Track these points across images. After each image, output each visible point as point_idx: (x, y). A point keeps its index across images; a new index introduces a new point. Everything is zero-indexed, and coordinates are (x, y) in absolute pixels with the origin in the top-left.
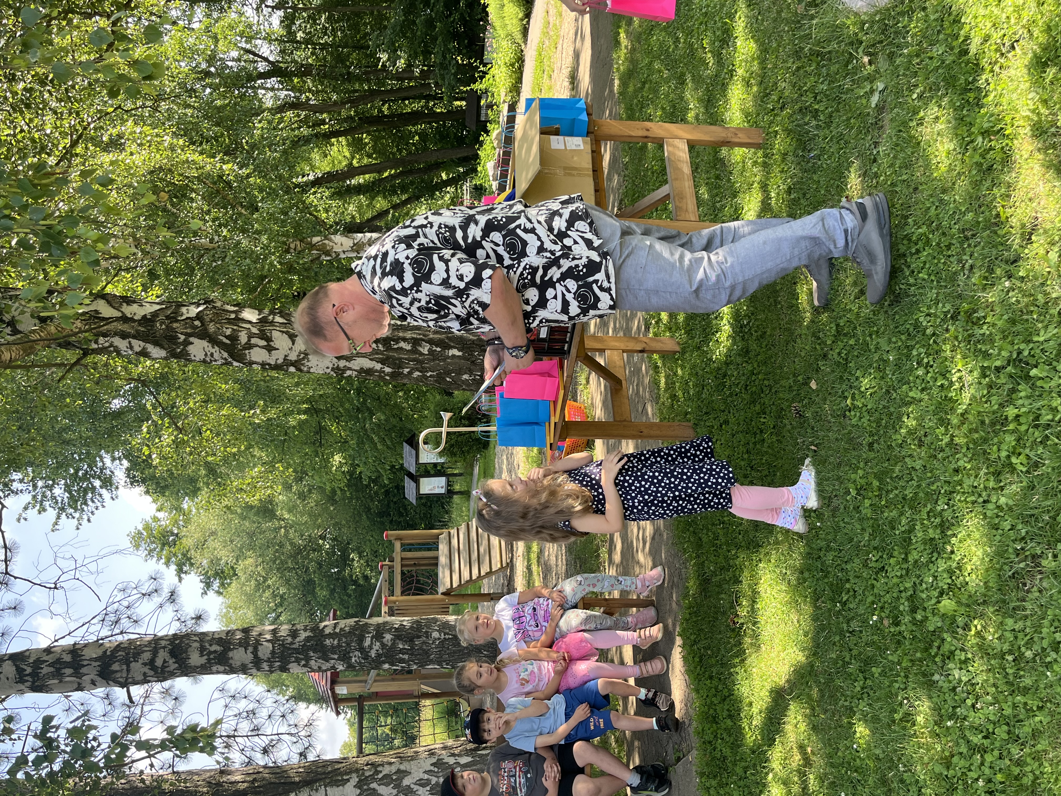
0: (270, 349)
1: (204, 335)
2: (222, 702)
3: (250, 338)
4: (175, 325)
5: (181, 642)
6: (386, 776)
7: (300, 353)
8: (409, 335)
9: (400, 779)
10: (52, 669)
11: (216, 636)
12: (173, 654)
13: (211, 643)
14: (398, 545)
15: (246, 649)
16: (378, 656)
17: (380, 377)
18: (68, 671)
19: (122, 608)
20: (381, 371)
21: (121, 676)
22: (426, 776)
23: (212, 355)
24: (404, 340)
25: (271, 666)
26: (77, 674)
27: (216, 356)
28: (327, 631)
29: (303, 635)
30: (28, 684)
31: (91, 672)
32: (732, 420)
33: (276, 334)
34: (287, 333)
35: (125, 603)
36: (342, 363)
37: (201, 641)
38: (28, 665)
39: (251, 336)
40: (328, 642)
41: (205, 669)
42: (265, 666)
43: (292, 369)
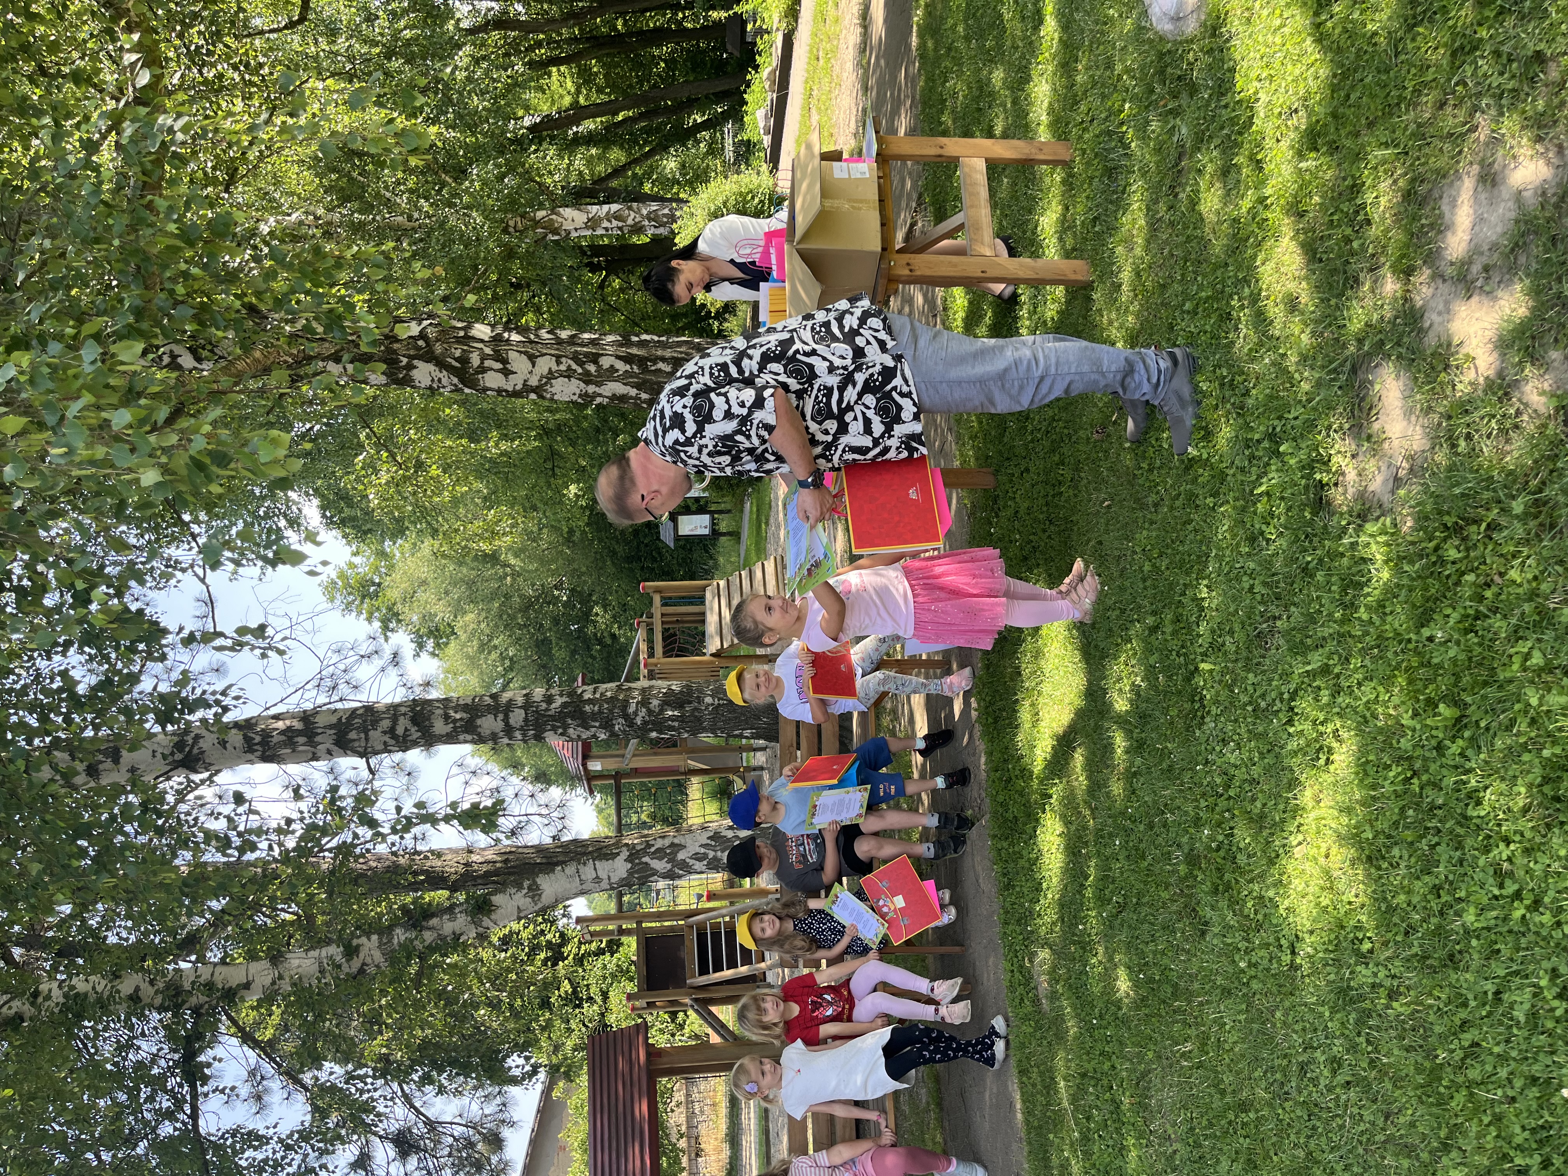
0: (506, 372)
1: (429, 356)
2: (461, 778)
3: (482, 360)
4: (396, 346)
5: (423, 709)
6: (658, 850)
7: (542, 377)
8: (668, 353)
9: (675, 853)
10: (283, 738)
11: (461, 702)
12: (415, 721)
13: (457, 708)
14: (657, 599)
15: (496, 717)
16: (645, 723)
17: (635, 404)
18: (301, 740)
19: (338, 672)
20: (637, 398)
21: (360, 745)
22: (703, 850)
23: (440, 380)
24: (663, 359)
25: (524, 735)
26: (311, 742)
27: (445, 381)
28: (587, 696)
29: (559, 701)
30: (259, 753)
31: (326, 741)
32: (1033, 469)
33: (512, 355)
34: (525, 353)
35: (342, 666)
36: (591, 389)
37: (446, 707)
38: (257, 733)
39: (484, 357)
40: (587, 708)
41: (451, 738)
42: (518, 735)
43: (533, 396)
